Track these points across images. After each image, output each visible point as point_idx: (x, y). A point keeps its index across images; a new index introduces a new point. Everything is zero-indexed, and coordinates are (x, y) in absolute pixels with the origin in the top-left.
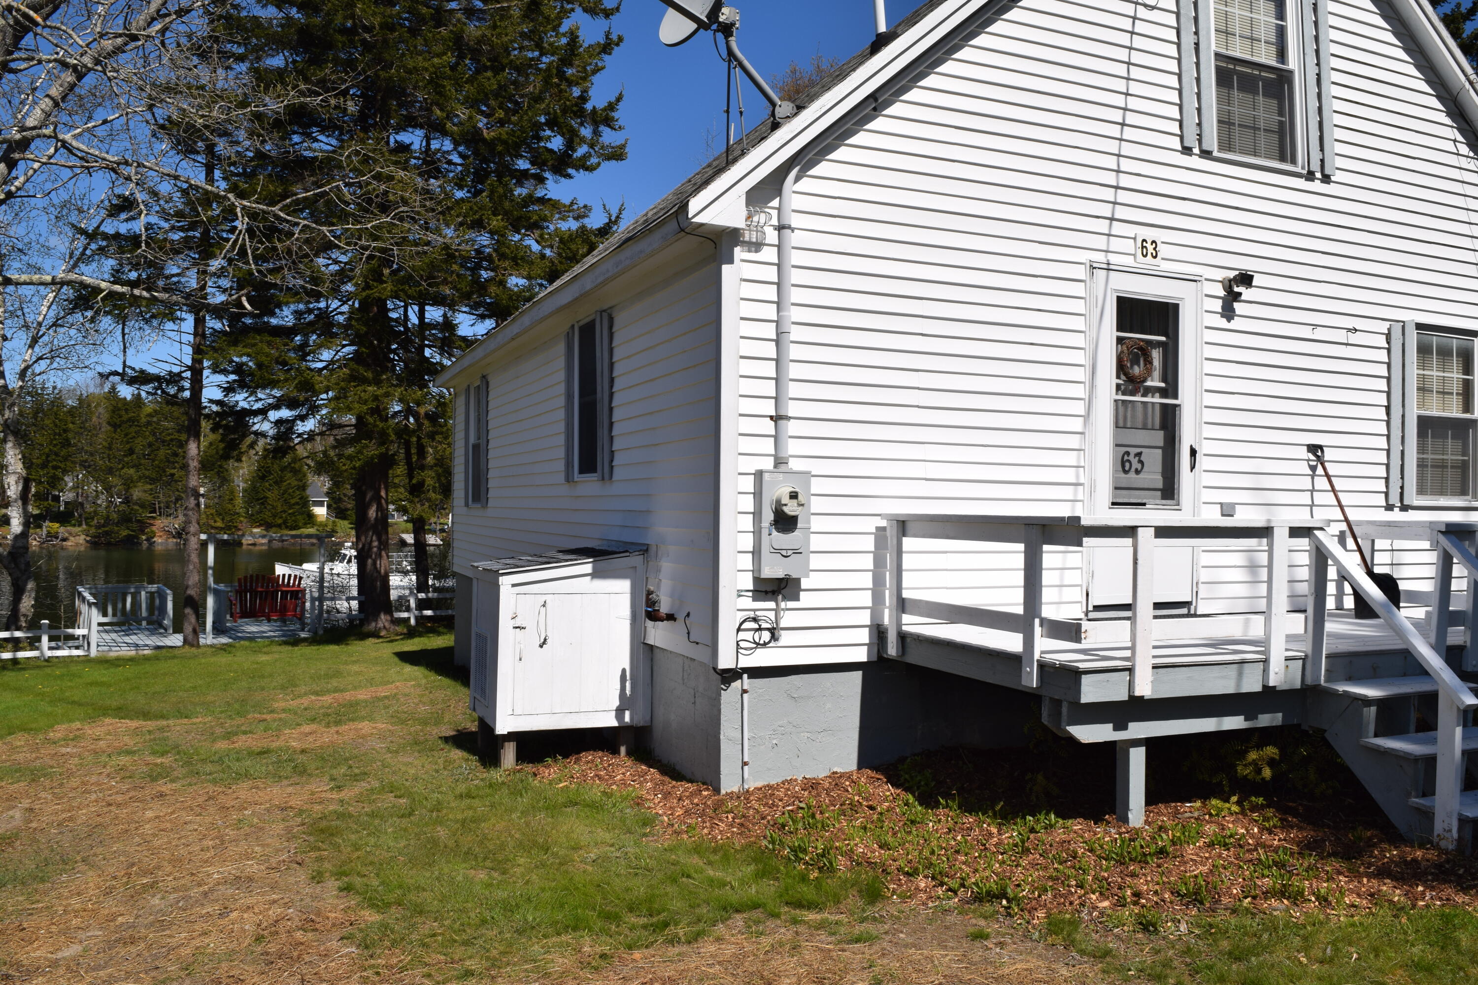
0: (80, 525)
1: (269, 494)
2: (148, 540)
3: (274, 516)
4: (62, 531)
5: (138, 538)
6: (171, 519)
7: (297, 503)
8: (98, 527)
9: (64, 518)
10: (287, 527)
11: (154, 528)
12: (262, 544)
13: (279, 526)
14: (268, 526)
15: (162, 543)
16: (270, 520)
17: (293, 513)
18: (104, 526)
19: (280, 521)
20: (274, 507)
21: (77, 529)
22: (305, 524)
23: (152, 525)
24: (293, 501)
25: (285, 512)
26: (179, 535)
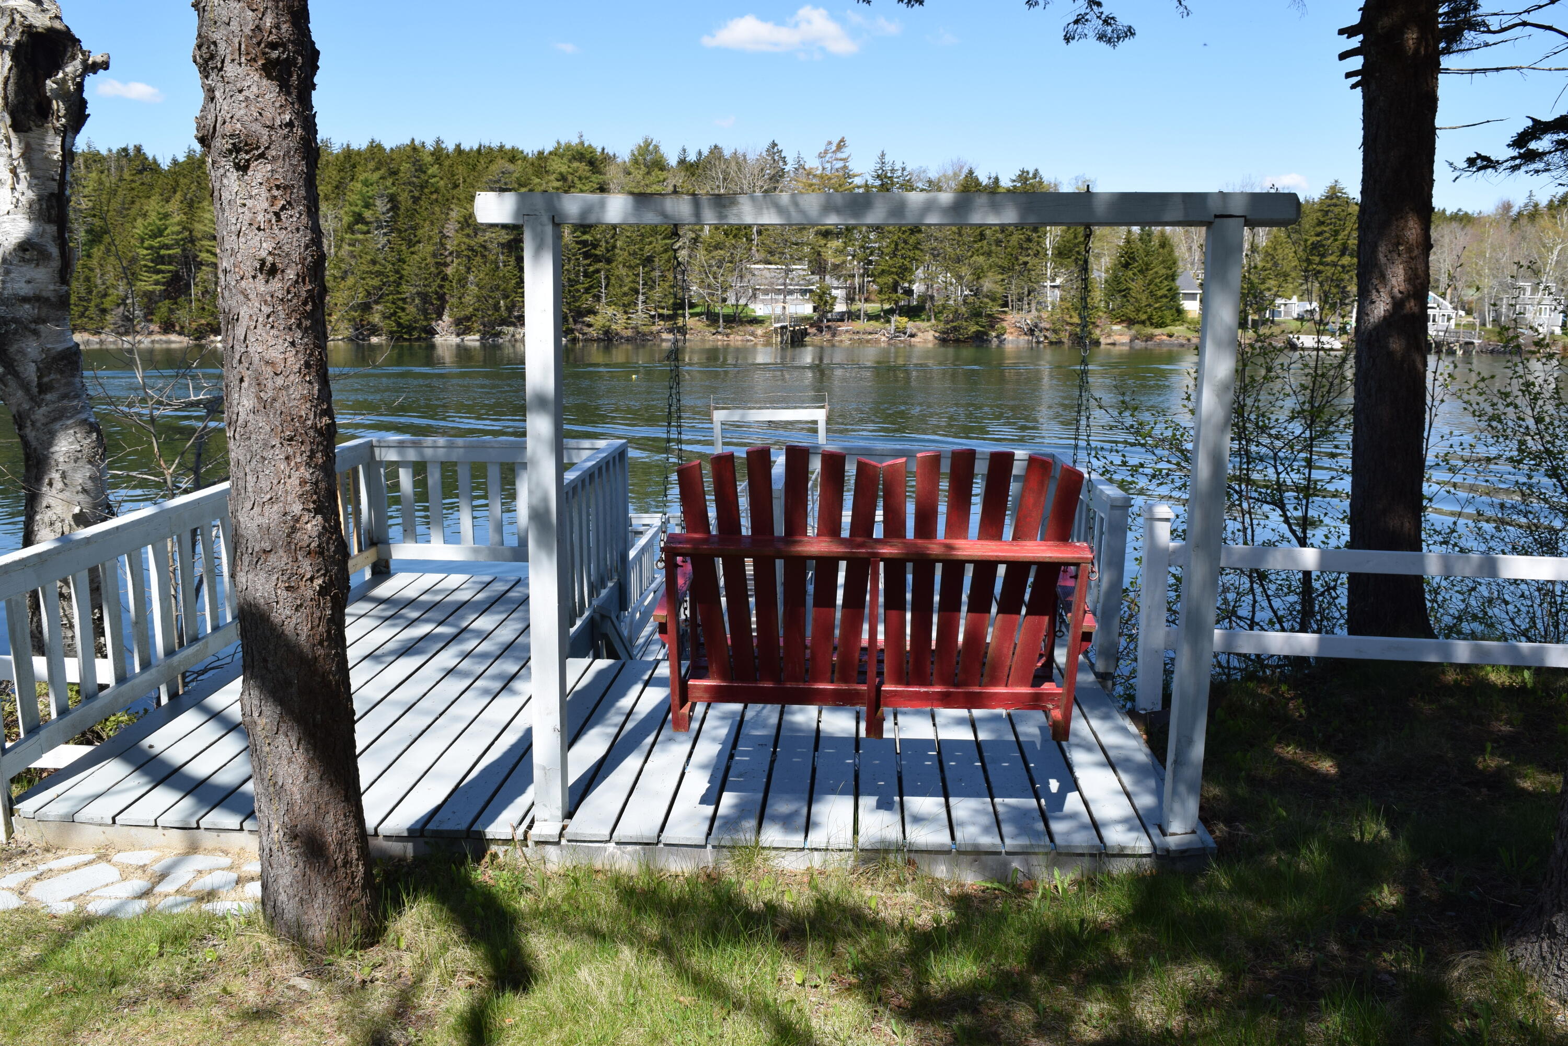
0: (929, 320)
1: (1132, 285)
2: (998, 337)
3: (1138, 311)
4: (911, 326)
5: (986, 334)
6: (1023, 314)
7: (1165, 296)
8: (947, 322)
9: (913, 312)
10: (1152, 324)
11: (1005, 324)
12: (1123, 344)
13: (1143, 323)
14: (1130, 322)
15: (1012, 341)
16: (1132, 315)
17: (1160, 308)
18: (952, 321)
19: (1144, 317)
20: (1137, 300)
21: (925, 325)
22: (1174, 321)
23: (1003, 320)
24: (1160, 293)
25: (1150, 305)
26: (1031, 332)
